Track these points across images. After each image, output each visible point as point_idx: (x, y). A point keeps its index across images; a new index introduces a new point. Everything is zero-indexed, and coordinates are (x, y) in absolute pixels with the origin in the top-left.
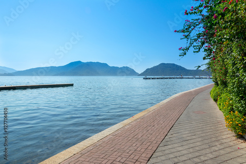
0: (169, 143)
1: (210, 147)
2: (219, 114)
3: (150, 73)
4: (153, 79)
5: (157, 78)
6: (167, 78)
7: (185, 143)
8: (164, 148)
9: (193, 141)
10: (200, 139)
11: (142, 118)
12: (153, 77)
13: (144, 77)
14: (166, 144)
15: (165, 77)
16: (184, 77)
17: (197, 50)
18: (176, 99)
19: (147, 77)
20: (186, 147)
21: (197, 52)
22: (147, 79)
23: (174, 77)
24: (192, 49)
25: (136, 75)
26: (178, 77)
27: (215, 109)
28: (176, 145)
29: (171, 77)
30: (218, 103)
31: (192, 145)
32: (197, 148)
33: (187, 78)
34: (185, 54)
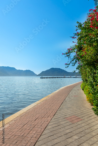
0: (62, 109)
1: (80, 109)
2: (84, 96)
3: (44, 75)
4: (46, 78)
5: (49, 78)
6: (56, 78)
7: (69, 109)
8: (60, 111)
9: (72, 108)
10: (76, 107)
11: (46, 100)
12: (46, 77)
13: (41, 77)
14: (60, 110)
15: (54, 77)
16: (66, 77)
17: (74, 65)
18: (62, 90)
19: (43, 77)
20: (70, 110)
21: (74, 66)
22: (43, 78)
23: (60, 77)
24: (71, 64)
25: (35, 76)
26: (62, 77)
27: (83, 94)
28: (65, 110)
29: (58, 77)
30: (84, 91)
31: (72, 109)
32: (74, 110)
33: (68, 77)
34: (68, 66)
